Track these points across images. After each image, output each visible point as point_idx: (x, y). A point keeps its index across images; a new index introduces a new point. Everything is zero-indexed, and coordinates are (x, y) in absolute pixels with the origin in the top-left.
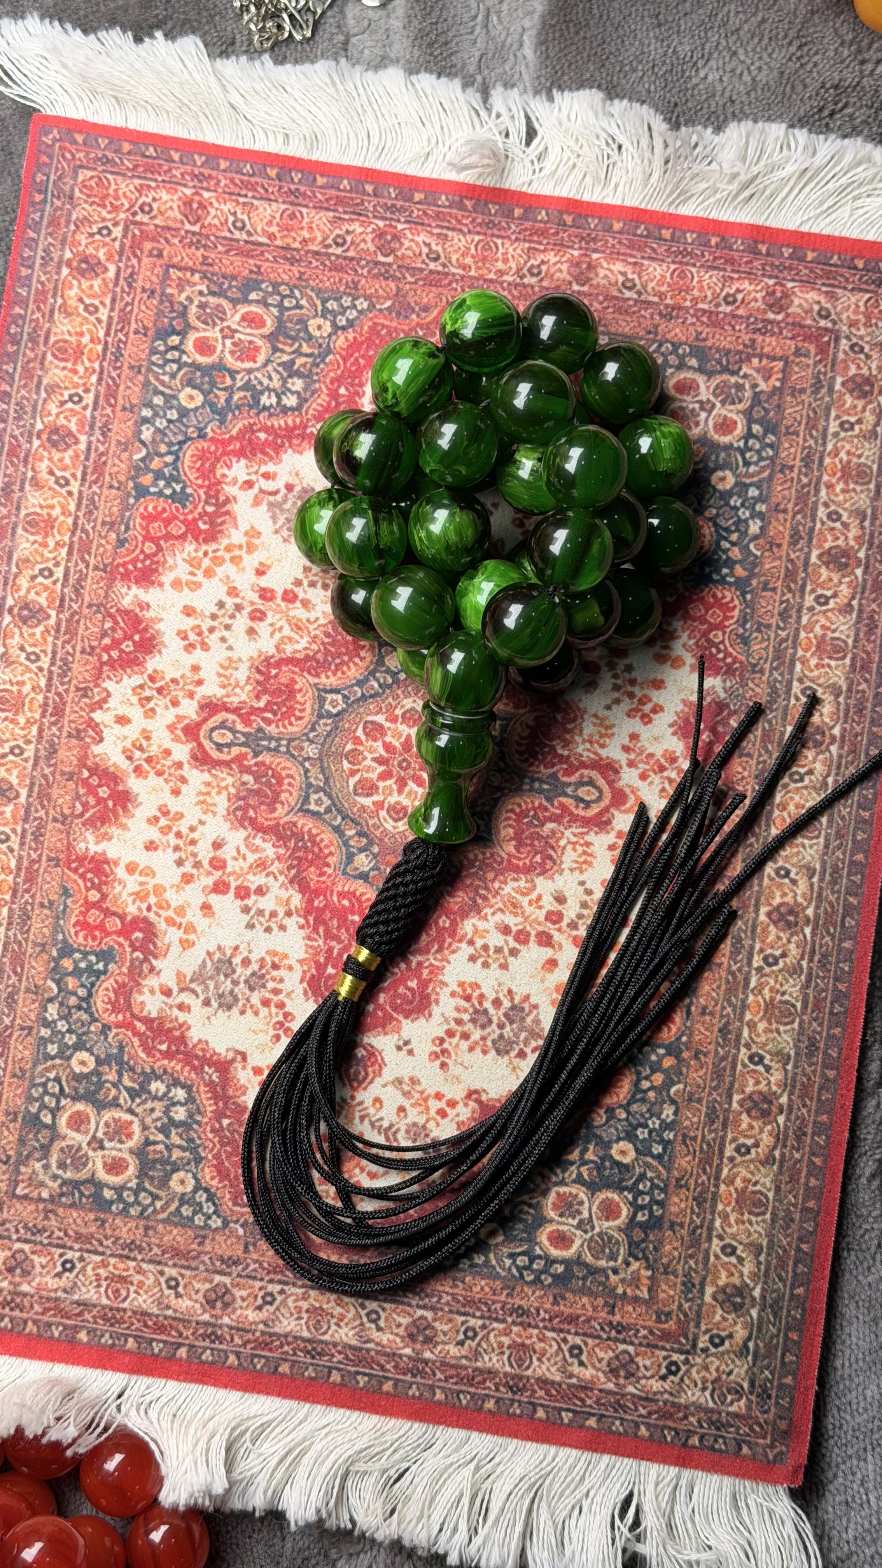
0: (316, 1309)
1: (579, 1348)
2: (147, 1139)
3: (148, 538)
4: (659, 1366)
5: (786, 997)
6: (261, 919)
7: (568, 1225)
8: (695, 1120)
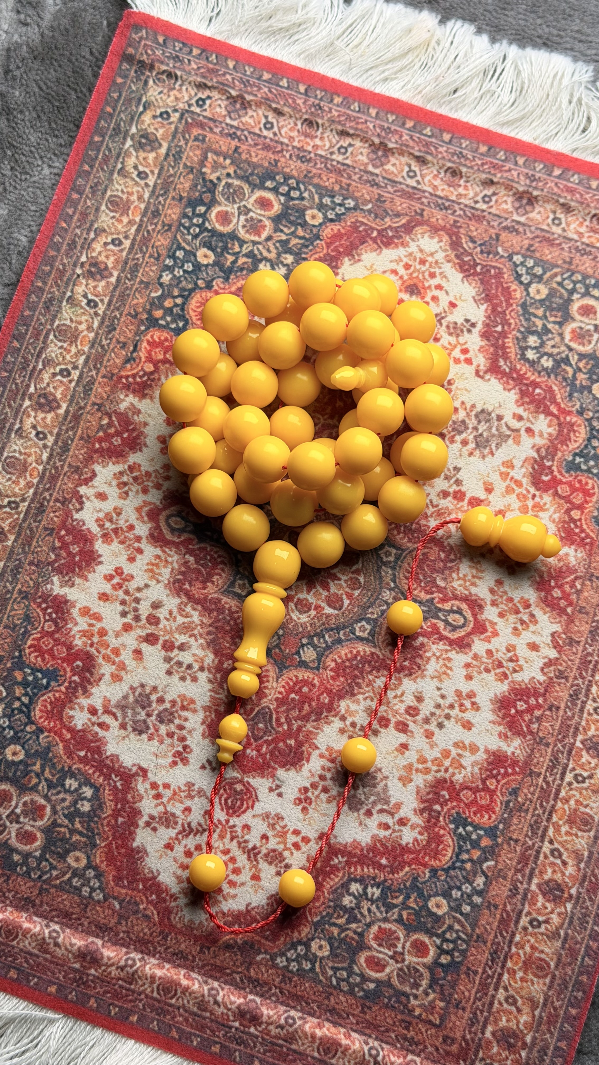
0: (453, 186)
1: (266, 128)
2: (561, 327)
3: (492, 793)
4: (210, 106)
5: (60, 344)
6: (448, 473)
7: (257, 213)
8: (147, 269)
